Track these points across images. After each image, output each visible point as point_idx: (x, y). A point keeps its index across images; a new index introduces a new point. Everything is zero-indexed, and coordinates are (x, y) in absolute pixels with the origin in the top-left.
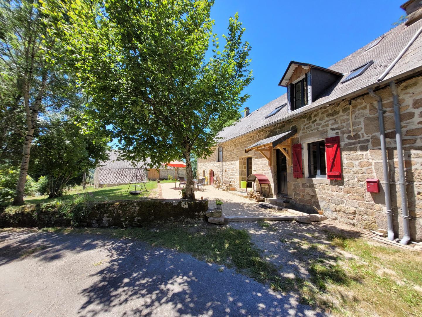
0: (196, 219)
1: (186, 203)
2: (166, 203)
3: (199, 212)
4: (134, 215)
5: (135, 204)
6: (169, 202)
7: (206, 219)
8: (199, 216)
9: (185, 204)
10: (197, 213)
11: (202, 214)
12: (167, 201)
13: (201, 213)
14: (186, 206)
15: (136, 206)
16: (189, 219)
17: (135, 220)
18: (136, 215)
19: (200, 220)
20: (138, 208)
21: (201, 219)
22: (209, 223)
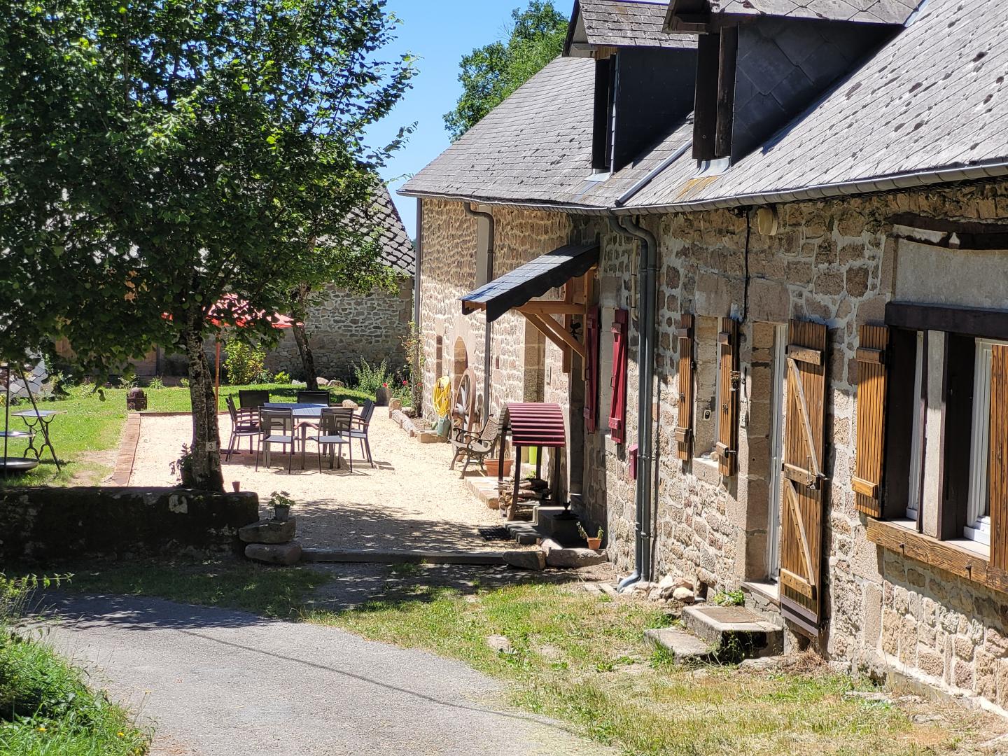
0: (212, 547)
1: (183, 499)
2: (123, 496)
3: (219, 527)
4: (24, 534)
5: (25, 499)
6: (133, 496)
7: (239, 546)
8: (220, 539)
9: (180, 502)
10: (213, 531)
11: (227, 533)
12: (125, 493)
13: (226, 531)
14: (183, 509)
15: (27, 506)
16: (191, 547)
17: (27, 551)
18: (28, 534)
19: (223, 550)
20: (32, 512)
21: (226, 547)
22: (248, 559)
